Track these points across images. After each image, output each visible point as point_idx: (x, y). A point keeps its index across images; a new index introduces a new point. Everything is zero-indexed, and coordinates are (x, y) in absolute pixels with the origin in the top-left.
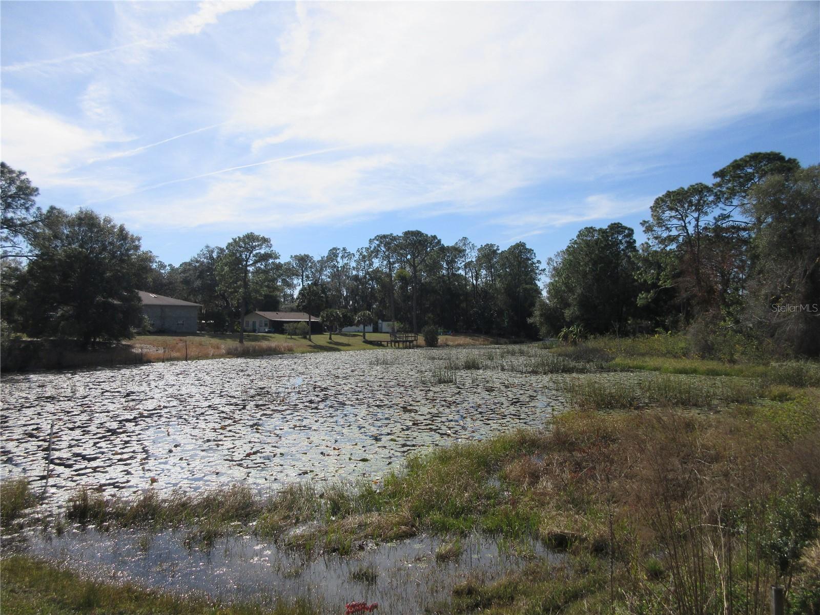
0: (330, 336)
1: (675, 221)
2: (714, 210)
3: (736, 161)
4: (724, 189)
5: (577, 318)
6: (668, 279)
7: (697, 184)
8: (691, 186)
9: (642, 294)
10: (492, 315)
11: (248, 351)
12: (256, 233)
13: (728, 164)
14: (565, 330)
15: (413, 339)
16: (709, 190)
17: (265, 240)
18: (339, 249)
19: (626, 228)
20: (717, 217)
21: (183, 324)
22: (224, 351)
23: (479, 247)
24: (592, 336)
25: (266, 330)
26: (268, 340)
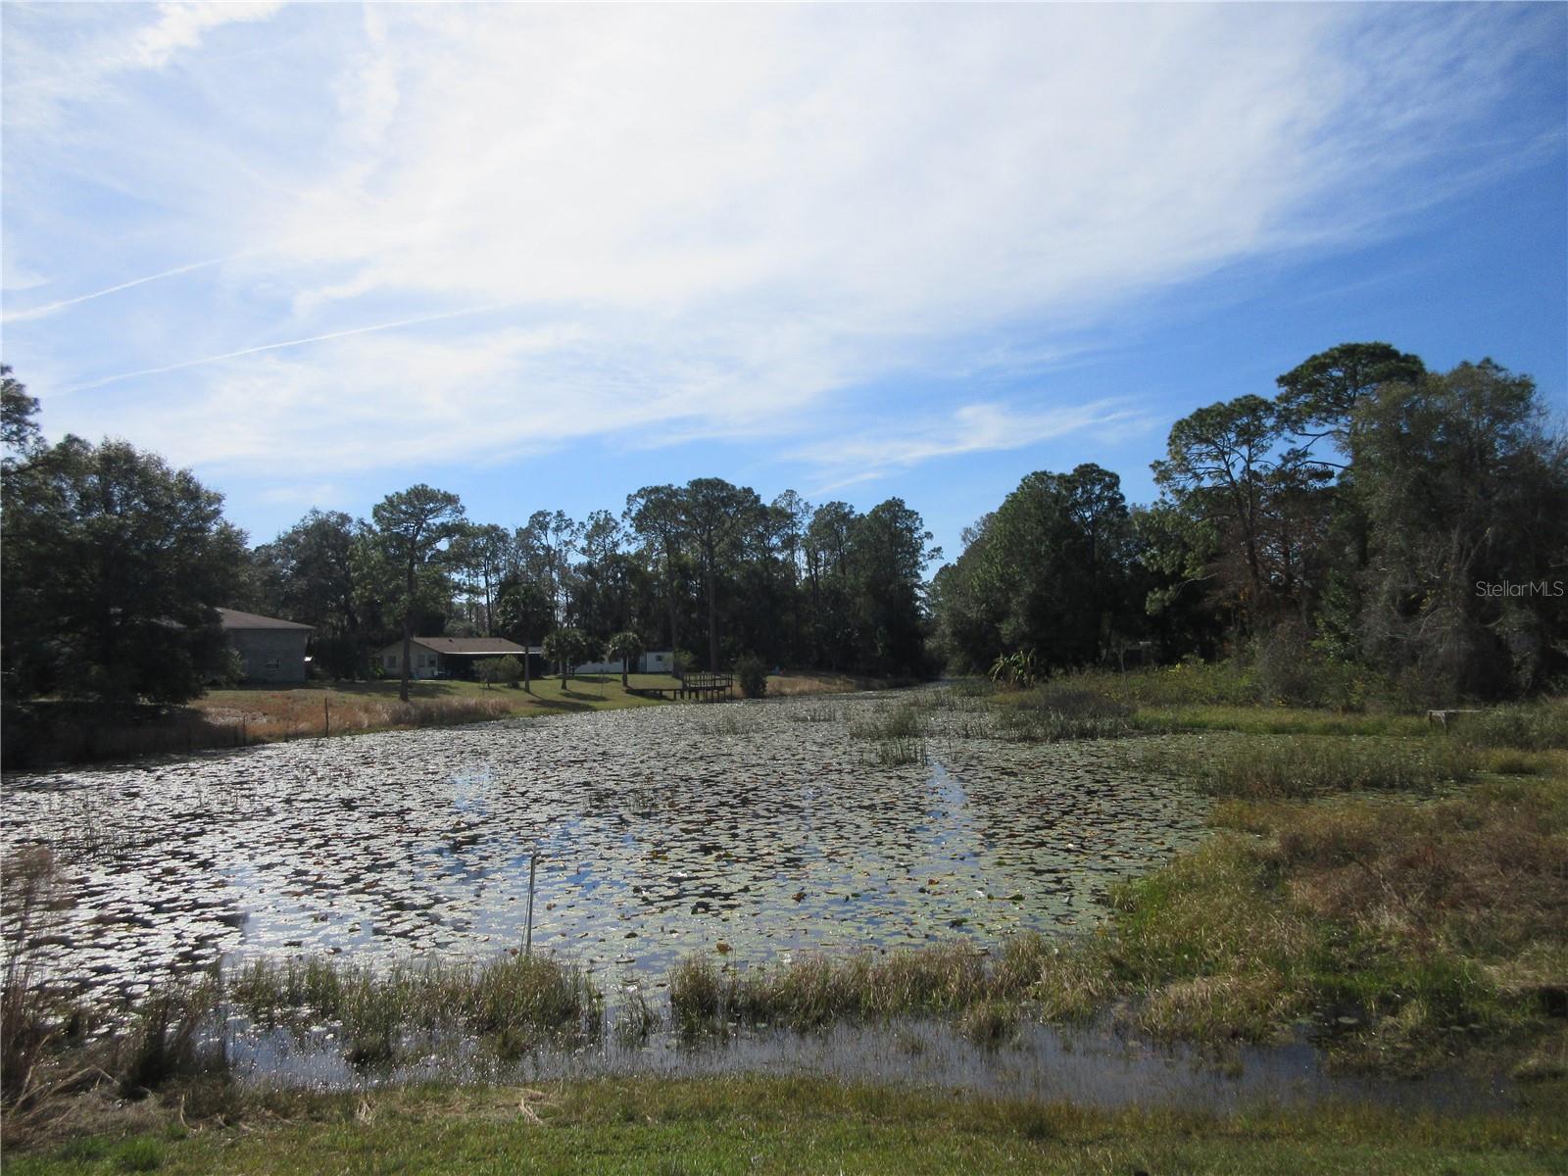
0: (564, 683)
1: (1209, 463)
2: (1274, 443)
3: (1315, 358)
4: (1294, 406)
5: (1024, 637)
6: (1198, 565)
7: (1246, 397)
8: (1236, 400)
9: (1155, 593)
10: (850, 634)
11: (431, 715)
12: (432, 486)
13: (1302, 362)
14: (1001, 661)
15: (724, 683)
16: (1269, 408)
17: (450, 500)
18: (549, 514)
19: (1107, 474)
20: (1285, 454)
21: (277, 666)
22: (386, 717)
23: (817, 508)
24: (1061, 671)
25: (436, 673)
26: (448, 693)
